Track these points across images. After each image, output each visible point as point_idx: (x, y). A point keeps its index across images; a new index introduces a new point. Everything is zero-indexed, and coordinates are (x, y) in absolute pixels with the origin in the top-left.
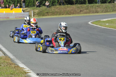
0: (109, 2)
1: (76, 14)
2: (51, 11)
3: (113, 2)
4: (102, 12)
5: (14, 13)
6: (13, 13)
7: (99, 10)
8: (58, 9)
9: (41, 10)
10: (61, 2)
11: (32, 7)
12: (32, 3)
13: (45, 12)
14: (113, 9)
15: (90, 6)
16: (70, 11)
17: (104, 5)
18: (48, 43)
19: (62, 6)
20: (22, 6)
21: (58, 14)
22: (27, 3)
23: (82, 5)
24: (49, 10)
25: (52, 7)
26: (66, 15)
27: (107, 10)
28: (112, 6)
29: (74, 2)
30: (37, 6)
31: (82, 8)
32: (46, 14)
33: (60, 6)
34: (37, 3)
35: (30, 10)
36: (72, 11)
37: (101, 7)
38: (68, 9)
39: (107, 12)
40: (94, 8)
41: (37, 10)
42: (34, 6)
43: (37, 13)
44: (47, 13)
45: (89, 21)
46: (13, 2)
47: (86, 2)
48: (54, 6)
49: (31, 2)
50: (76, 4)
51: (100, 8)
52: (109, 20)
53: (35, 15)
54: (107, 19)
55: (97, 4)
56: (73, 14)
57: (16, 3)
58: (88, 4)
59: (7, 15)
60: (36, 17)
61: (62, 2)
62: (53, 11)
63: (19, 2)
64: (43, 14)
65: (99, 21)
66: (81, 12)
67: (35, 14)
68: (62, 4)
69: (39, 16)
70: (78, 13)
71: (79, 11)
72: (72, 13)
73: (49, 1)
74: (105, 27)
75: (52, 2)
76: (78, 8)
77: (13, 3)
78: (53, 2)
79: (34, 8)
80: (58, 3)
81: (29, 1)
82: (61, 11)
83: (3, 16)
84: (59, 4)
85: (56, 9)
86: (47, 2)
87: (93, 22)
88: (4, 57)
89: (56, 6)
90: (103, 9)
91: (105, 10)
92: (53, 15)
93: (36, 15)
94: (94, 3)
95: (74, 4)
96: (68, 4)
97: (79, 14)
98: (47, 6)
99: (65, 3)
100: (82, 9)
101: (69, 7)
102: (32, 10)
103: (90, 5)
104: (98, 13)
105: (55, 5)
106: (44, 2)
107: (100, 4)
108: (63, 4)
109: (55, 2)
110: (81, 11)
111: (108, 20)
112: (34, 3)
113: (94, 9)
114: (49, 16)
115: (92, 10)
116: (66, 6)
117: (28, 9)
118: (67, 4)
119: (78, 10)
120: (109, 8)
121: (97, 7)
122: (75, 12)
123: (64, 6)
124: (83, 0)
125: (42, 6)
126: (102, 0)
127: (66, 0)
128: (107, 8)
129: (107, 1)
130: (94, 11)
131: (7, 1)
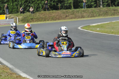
0: (95, 7)
1: (61, 19)
2: (36, 16)
3: (99, 6)
4: (88, 17)
7: (85, 14)
8: (42, 15)
9: (25, 16)
11: (16, 13)
13: (30, 18)
14: (99, 13)
16: (55, 16)
17: (90, 9)
18: (50, 48)
19: (47, 12)
20: (5, 12)
21: (43, 20)
22: (11, 10)
23: (67, 10)
24: (33, 16)
25: (36, 13)
26: (51, 20)
27: (93, 14)
28: (98, 11)
29: (59, 7)
30: (21, 12)
31: (68, 13)
32: (31, 20)
33: (45, 11)
34: (21, 9)
35: (14, 16)
36: (57, 16)
37: (86, 11)
38: (53, 14)
39: (94, 16)
40: (80, 13)
41: (21, 16)
42: (17, 12)
43: (21, 19)
44: (32, 19)
47: (71, 7)
48: (39, 12)
49: (14, 9)
50: (61, 9)
51: (86, 13)
52: (99, 25)
53: (20, 21)
54: (96, 24)
55: (83, 9)
56: (59, 19)
58: (74, 9)
60: (20, 23)
61: (47, 7)
62: (38, 17)
63: (2, 9)
64: (27, 20)
66: (67, 18)
68: (46, 10)
69: (23, 23)
70: (64, 19)
71: (65, 16)
72: (57, 19)
73: (33, 7)
74: (96, 32)
75: (36, 8)
76: (64, 13)
79: (18, 14)
81: (12, 8)
82: (46, 17)
84: (44, 9)
85: (40, 15)
86: (31, 7)
87: (82, 27)
89: (40, 11)
90: (89, 14)
91: (92, 15)
92: (38, 22)
93: (21, 22)
94: (79, 8)
95: (59, 10)
96: (53, 10)
97: (65, 19)
98: (32, 12)
99: (50, 8)
100: (67, 15)
101: (54, 13)
102: (16, 17)
103: (75, 10)
104: (84, 18)
106: (28, 7)
107: (86, 9)
108: (48, 9)
109: (40, 8)
110: (66, 16)
111: (97, 25)
112: (18, 10)
113: (79, 14)
114: (33, 22)
115: (77, 15)
116: (51, 11)
117: (12, 15)
118: (52, 9)
119: (63, 15)
120: (96, 12)
121: (83, 12)
122: (60, 17)
123: (49, 11)
124: (69, 5)
125: (26, 12)
126: (88, 5)
127: (51, 6)
128: (93, 12)
129: (93, 5)
130: (80, 16)
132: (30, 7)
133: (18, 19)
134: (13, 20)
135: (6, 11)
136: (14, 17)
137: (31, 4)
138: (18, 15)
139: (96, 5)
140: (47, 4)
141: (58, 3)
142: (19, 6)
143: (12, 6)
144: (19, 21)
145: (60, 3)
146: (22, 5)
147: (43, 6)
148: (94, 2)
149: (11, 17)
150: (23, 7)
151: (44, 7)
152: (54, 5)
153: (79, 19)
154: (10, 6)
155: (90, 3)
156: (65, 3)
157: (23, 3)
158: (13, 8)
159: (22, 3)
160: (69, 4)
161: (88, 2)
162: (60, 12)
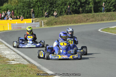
1: (82, 23)
2: (59, 20)
4: (108, 20)
5: (25, 23)
6: (25, 24)
7: (104, 18)
8: (65, 18)
9: (50, 19)
10: (68, 12)
11: (41, 17)
12: (41, 14)
13: (54, 21)
16: (77, 20)
17: (109, 13)
19: (69, 16)
21: (66, 23)
22: (37, 14)
23: (88, 14)
24: (57, 19)
25: (60, 17)
26: (73, 23)
27: (112, 18)
29: (81, 11)
30: (46, 16)
32: (55, 23)
33: (68, 15)
34: (45, 14)
35: (39, 20)
36: (79, 20)
37: (106, 15)
39: (112, 20)
40: (100, 16)
41: (46, 20)
42: (43, 16)
43: (46, 23)
44: (56, 22)
45: (99, 29)
47: (92, 11)
48: (62, 16)
50: (82, 13)
51: (106, 16)
54: (115, 27)
55: (102, 13)
56: (80, 22)
57: (26, 14)
58: (94, 13)
59: (20, 26)
60: (45, 26)
62: (61, 21)
63: (29, 13)
64: (52, 24)
66: (88, 21)
67: (44, 23)
69: (48, 26)
70: (85, 22)
71: (86, 20)
73: (57, 11)
75: (59, 12)
76: (85, 16)
77: (23, 14)
78: (61, 12)
79: (43, 18)
81: (38, 12)
82: (68, 20)
83: (16, 27)
84: (66, 13)
85: (63, 18)
86: (55, 12)
90: (108, 17)
91: (110, 18)
92: (61, 24)
93: (45, 25)
94: (99, 12)
95: (80, 14)
96: (75, 14)
98: (55, 16)
99: (72, 13)
100: (88, 18)
101: (76, 17)
102: (41, 20)
103: (96, 14)
104: (103, 21)
105: (63, 14)
106: (52, 12)
109: (63, 12)
110: (87, 20)
112: (43, 14)
114: (57, 25)
115: (97, 18)
116: (73, 15)
117: (38, 19)
118: (74, 13)
119: (84, 19)
120: (114, 16)
121: (102, 16)
122: (82, 20)
123: (71, 15)
124: (89, 10)
125: (50, 16)
126: (107, 9)
127: (73, 10)
129: (112, 9)
130: (100, 19)
131: (17, 12)
132: (54, 11)
133: (44, 22)
134: (39, 23)
135: (32, 15)
136: (39, 21)
137: (55, 9)
139: (114, 9)
140: (70, 9)
141: (80, 8)
142: (44, 10)
144: (44, 24)
145: (82, 8)
146: (47, 10)
147: (65, 11)
148: (113, 6)
149: (36, 21)
150: (47, 11)
151: (67, 11)
152: (76, 9)
153: (99, 22)
154: (36, 11)
155: (109, 8)
156: (86, 8)
157: (48, 8)
159: (46, 8)
160: (90, 8)
161: (107, 7)
162: (81, 16)
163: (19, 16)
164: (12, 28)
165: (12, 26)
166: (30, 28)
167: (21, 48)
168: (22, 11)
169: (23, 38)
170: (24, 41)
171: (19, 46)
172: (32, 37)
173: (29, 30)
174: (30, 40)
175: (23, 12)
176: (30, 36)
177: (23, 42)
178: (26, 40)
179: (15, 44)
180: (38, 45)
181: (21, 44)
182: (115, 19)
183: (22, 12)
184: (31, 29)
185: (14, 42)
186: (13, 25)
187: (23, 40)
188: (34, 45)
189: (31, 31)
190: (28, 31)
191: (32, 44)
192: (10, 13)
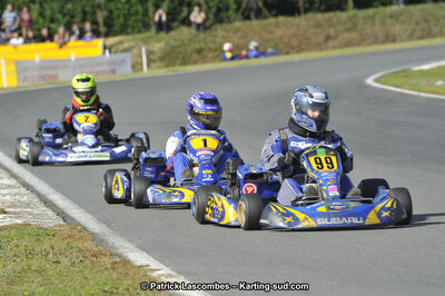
1: (309, 50)
2: (214, 42)
4: (411, 37)
5: (73, 58)
6: (69, 60)
7: (397, 29)
8: (240, 34)
9: (175, 40)
10: (249, 9)
11: (139, 32)
12: (140, 17)
13: (191, 48)
15: (364, 18)
16: (286, 40)
17: (416, 9)
19: (255, 24)
20: (101, 30)
22: (122, 20)
23: (330, 15)
24: (204, 40)
25: (216, 30)
27: (430, 28)
29: (301, 4)
31: (333, 26)
32: (196, 56)
33: (248, 22)
35: (132, 44)
36: (293, 40)
37: (403, 18)
38: (279, 33)
39: (430, 35)
40: (378, 23)
41: (160, 43)
42: (146, 26)
43: (159, 54)
44: (200, 51)
45: (367, 76)
46: (68, 18)
47: (346, 2)
48: (224, 25)
49: (133, 15)
50: (307, 11)
51: (403, 22)
53: (154, 61)
54: (434, 65)
56: (299, 49)
57: (77, 19)
58: (355, 12)
59: (51, 68)
60: (158, 67)
61: (254, 6)
63: (88, 17)
64: (183, 58)
65: (406, 74)
66: (330, 43)
67: (152, 57)
68: (252, 15)
69: (167, 66)
70: (319, 47)
71: (321, 39)
72: (293, 48)
73: (204, 7)
74: (432, 93)
75: (214, 10)
76: (318, 25)
77: (65, 20)
78: (219, 10)
79: (148, 34)
80: (240, 12)
81: (126, 11)
83: (35, 73)
84: (243, 14)
85: (231, 35)
86: (196, 9)
87: (383, 77)
88: (66, 230)
89: (230, 22)
90: (413, 26)
91: (423, 30)
93: (158, 64)
94: (376, 4)
95: (299, 14)
96: (276, 15)
97: (321, 50)
98: (198, 26)
99: (265, 11)
100: (332, 32)
101: (282, 26)
102: (141, 44)
103: (362, 13)
104: (394, 41)
105: (228, 18)
106: (185, 9)
108: (259, 14)
109: (227, 9)
110: (328, 38)
111: (439, 67)
112: (147, 19)
113: (377, 28)
114: (205, 62)
115: (369, 31)
116: (271, 20)
117: (126, 40)
118: (274, 12)
119: (317, 34)
120: (438, 20)
121: (389, 21)
122: (305, 42)
123: (261, 22)
125: (178, 27)
128: (426, 21)
130: (380, 35)
131: (42, 14)
132: (190, 6)
133: (149, 53)
134: (128, 57)
136: (133, 48)
138: (150, 37)
142: (150, 4)
143: (127, 6)
144: (150, 61)
146: (163, 1)
147: (239, 3)
149: (121, 47)
150: (165, 5)
153: (370, 49)
154: (119, 6)
158: (129, 15)
162: (304, 22)
163: (49, 29)
164: (19, 79)
165: (18, 72)
166: (88, 80)
167: (51, 163)
168: (63, 7)
169: (57, 123)
170: (61, 136)
171: (41, 158)
172: (93, 119)
173: (82, 87)
174: (86, 132)
175: (65, 11)
176: (87, 114)
177: (59, 141)
178: (70, 130)
179: (25, 150)
180: (118, 150)
181: (48, 150)
182: (441, 34)
183: (61, 12)
184: (89, 84)
185: (19, 140)
186: (21, 67)
187: (56, 133)
188: (102, 151)
189: (92, 91)
190: (78, 94)
191: (93, 146)
192: (15, 18)
